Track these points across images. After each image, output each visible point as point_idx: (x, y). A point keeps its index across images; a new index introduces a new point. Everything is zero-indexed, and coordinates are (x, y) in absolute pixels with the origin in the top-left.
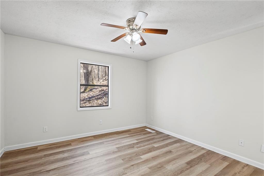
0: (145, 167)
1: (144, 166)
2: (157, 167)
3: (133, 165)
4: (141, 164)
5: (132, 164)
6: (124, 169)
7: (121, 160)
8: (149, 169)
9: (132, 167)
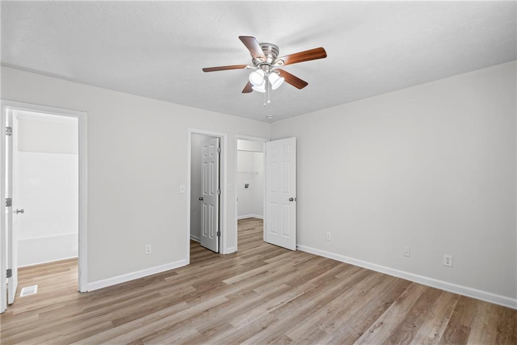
0: (238, 329)
1: (241, 329)
2: (215, 330)
3: (263, 328)
4: (246, 333)
5: (264, 332)
6: (277, 320)
7: (292, 338)
8: (232, 324)
9: (264, 324)
